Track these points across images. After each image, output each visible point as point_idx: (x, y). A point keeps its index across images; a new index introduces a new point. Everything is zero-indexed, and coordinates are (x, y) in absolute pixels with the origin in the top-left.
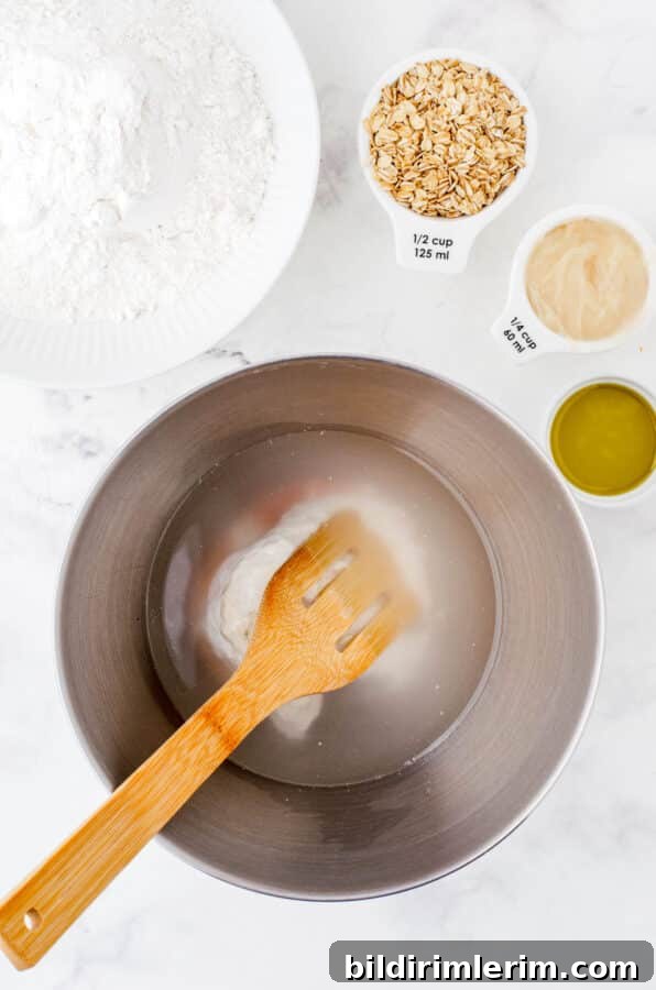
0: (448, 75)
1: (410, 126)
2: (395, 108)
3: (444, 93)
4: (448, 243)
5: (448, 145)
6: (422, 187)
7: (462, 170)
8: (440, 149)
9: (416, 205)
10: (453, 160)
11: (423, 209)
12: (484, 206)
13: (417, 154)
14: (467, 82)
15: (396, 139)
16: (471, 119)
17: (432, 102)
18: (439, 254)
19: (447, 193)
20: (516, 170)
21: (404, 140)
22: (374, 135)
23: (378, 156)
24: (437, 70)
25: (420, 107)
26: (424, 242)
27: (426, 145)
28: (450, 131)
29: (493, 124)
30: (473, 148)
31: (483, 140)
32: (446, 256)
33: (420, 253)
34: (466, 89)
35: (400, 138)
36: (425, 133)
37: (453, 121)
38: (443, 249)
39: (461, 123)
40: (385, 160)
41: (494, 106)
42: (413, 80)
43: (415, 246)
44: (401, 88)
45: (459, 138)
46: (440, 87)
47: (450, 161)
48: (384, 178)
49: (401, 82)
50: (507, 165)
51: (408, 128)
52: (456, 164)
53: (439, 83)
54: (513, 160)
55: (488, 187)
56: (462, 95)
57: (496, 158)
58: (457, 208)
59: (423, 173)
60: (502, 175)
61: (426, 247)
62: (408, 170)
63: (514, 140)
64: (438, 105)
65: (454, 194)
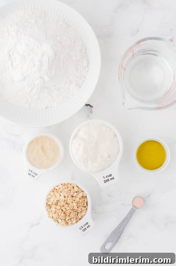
0: (55, 192)
1: (58, 209)
2: (51, 208)
3: (58, 197)
4: (87, 223)
5: (68, 206)
6: (72, 219)
7: (76, 208)
8: (68, 208)
9: (74, 223)
10: (72, 208)
11: (76, 222)
12: (87, 209)
13: (64, 213)
14: (60, 191)
15: (57, 214)
16: (68, 197)
17: (57, 201)
18: (88, 227)
19: (77, 215)
20: (86, 197)
21: (59, 214)
22: (53, 217)
23: (57, 221)
24: (52, 193)
25: (56, 204)
26: (83, 228)
27: (64, 210)
28: (66, 203)
29: (73, 193)
30: (74, 202)
31: (74, 198)
32: (89, 226)
33: (84, 230)
34: (61, 192)
35: (58, 214)
36: (62, 208)
37: (65, 201)
38: (87, 225)
39: (66, 199)
40: (60, 220)
41: (69, 190)
42: (49, 200)
43: (81, 230)
44: (48, 204)
45: (69, 203)
46: (56, 196)
47: (71, 209)
48: (63, 224)
49: (48, 203)
50: (83, 198)
51: (58, 210)
52: (73, 208)
53: (54, 196)
54: (83, 196)
55: (84, 206)
56: (61, 194)
57: (80, 199)
58: (82, 215)
59: (69, 216)
60: (84, 201)
61: (84, 228)
62: (66, 218)
63: (80, 192)
64: (59, 200)
65: (78, 214)
